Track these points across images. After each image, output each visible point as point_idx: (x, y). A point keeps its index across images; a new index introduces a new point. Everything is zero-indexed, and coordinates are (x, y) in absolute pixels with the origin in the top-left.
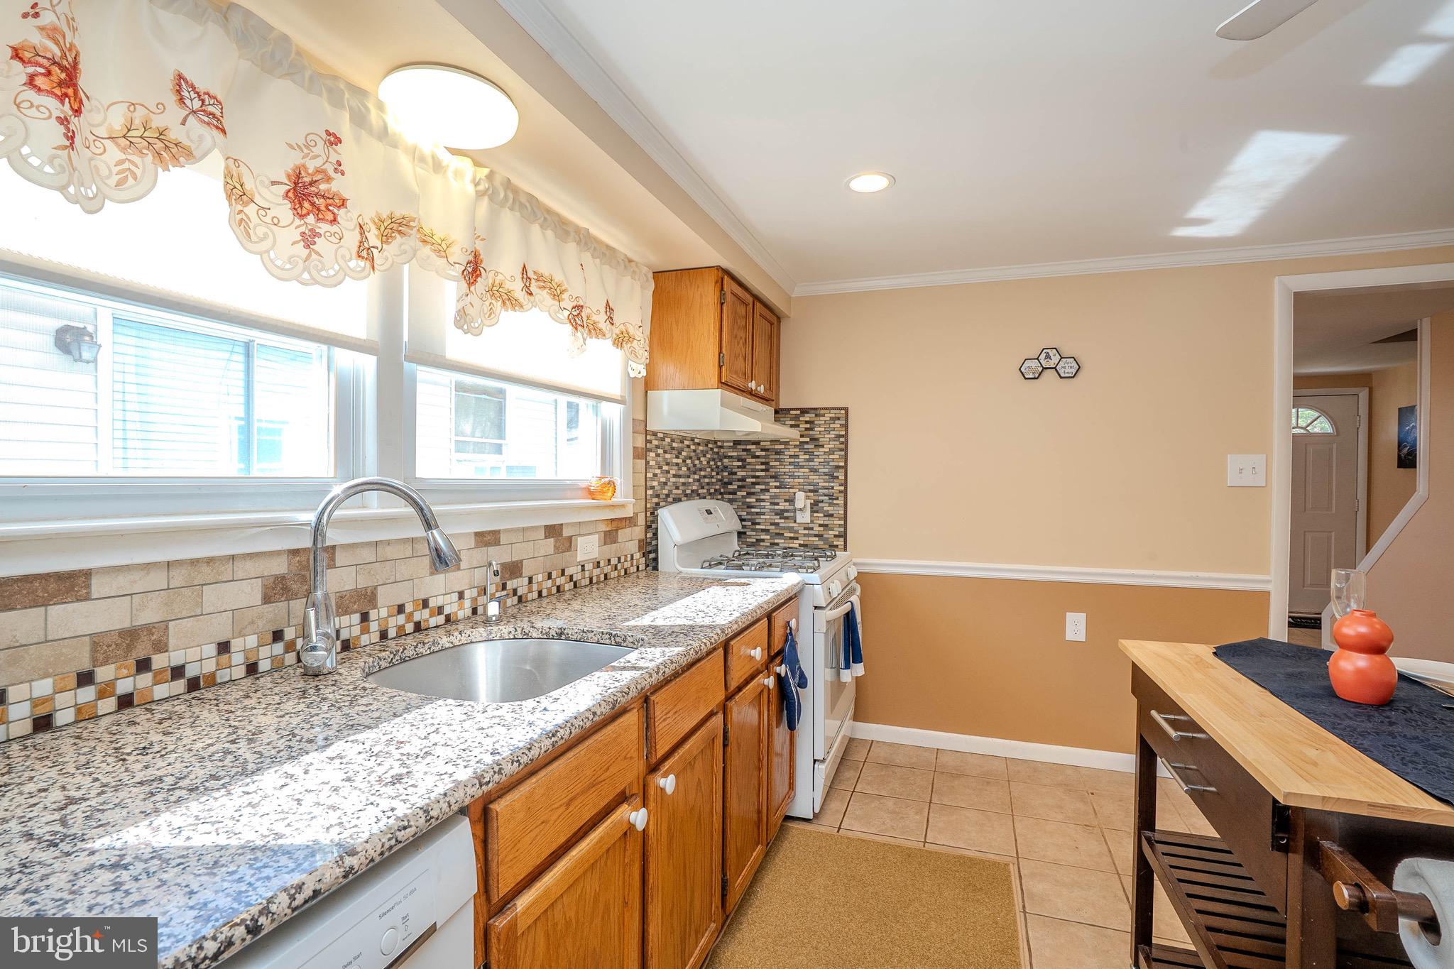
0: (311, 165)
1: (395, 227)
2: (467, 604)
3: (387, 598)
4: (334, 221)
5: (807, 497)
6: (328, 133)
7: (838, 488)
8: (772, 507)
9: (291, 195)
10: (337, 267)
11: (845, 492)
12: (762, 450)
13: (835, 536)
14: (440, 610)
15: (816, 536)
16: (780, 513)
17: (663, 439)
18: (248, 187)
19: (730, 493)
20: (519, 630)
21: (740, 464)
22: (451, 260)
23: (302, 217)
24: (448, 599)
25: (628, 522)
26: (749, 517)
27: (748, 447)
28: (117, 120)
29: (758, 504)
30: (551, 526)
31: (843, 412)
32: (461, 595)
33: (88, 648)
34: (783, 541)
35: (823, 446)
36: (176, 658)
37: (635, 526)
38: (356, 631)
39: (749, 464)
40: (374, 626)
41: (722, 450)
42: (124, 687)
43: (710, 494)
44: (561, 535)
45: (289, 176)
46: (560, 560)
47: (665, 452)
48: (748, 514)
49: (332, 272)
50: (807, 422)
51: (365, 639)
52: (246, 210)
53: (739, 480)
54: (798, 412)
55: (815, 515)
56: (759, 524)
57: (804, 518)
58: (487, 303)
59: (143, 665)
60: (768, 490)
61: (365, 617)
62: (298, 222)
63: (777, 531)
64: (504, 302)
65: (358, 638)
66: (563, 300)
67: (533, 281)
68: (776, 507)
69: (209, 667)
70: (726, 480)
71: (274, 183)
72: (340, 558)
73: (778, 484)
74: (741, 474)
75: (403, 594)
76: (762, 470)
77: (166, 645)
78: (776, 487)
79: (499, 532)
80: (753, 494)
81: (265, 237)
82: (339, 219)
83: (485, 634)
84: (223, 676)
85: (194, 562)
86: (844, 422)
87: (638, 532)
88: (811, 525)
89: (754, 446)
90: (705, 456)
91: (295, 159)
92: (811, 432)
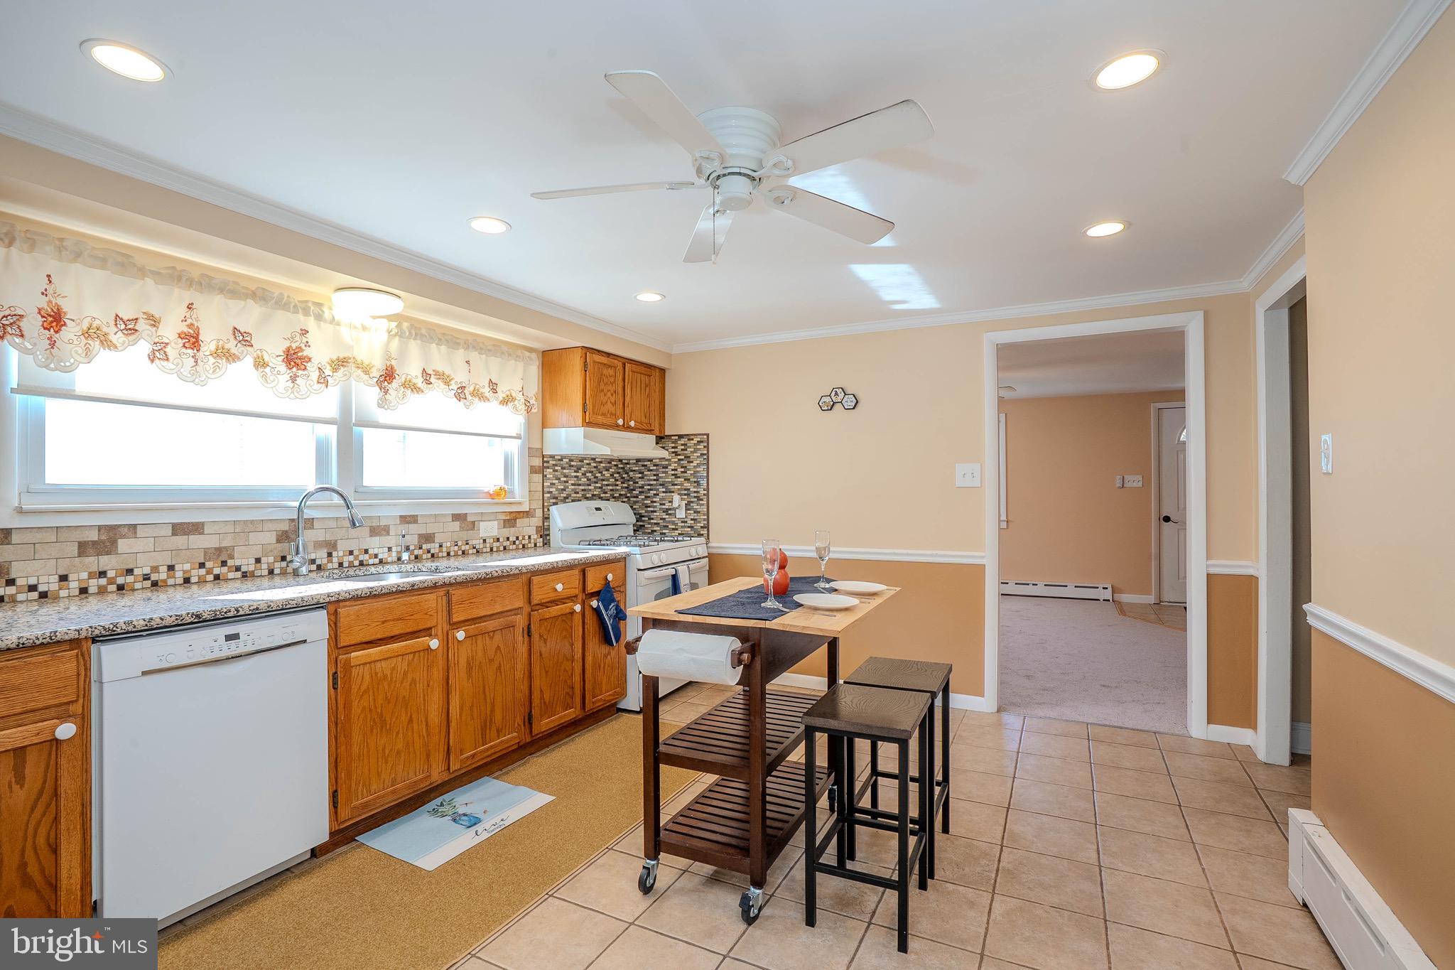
0: (294, 346)
1: (340, 363)
2: (394, 554)
3: (343, 547)
4: (305, 369)
5: (682, 499)
6: (301, 330)
7: (702, 492)
8: (661, 507)
9: (285, 360)
10: (306, 390)
11: (707, 495)
12: (654, 465)
13: (702, 527)
14: (376, 556)
15: (689, 527)
16: (666, 511)
17: (561, 460)
18: (266, 360)
19: (634, 497)
20: (416, 567)
21: (640, 475)
22: (371, 376)
23: (290, 369)
24: (381, 550)
25: (525, 514)
26: (647, 514)
27: (645, 463)
28: (213, 347)
29: (652, 504)
30: (457, 514)
31: (705, 437)
32: (390, 549)
33: (203, 554)
34: (668, 531)
35: (692, 462)
36: (238, 563)
37: (532, 517)
38: (325, 561)
39: (646, 475)
40: (335, 560)
41: (628, 466)
42: (217, 571)
43: (614, 497)
44: (466, 519)
45: (284, 352)
46: (465, 535)
47: (563, 468)
48: (646, 512)
49: (304, 393)
50: (682, 445)
51: (330, 566)
52: (265, 370)
53: (640, 487)
54: (677, 437)
55: (688, 512)
56: (653, 519)
57: (681, 514)
58: (401, 392)
59: (224, 563)
60: (658, 495)
61: (330, 555)
62: (288, 371)
63: (665, 524)
64: (412, 390)
65: (326, 564)
66: (451, 385)
67: (432, 376)
68: (664, 507)
69: (252, 568)
70: (632, 488)
71: (277, 356)
72: (316, 524)
73: (664, 490)
74: (641, 483)
75: (353, 545)
76: (654, 480)
77: (233, 556)
78: (663, 492)
79: (417, 516)
80: (649, 497)
81: (274, 381)
82: (308, 368)
83: (397, 569)
84: (258, 573)
85: (245, 522)
86: (706, 444)
87: (536, 521)
88: (686, 520)
89: (649, 463)
90: (608, 470)
91: (287, 344)
92: (685, 452)
